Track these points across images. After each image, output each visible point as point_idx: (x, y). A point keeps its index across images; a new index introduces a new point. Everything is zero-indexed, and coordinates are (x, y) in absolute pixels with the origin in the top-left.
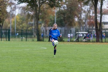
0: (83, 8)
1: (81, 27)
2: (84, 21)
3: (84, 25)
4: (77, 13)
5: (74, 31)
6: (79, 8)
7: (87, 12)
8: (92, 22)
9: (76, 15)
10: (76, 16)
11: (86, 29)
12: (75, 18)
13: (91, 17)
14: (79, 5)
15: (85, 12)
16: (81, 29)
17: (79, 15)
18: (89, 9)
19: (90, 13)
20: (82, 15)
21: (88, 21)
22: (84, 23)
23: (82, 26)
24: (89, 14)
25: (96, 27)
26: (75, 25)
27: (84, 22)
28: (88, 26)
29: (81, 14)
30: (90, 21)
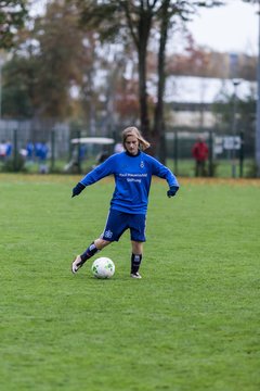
0: (101, 52)
1: (93, 121)
2: (102, 98)
3: (104, 113)
4: (75, 70)
5: (67, 134)
6: (84, 53)
7: (115, 66)
8: (133, 102)
9: (72, 77)
10: (72, 82)
11: (109, 127)
12: (70, 86)
13: (129, 86)
14: (86, 42)
15: (105, 64)
16: (93, 129)
17: (85, 79)
18: (120, 57)
19: (124, 71)
20: (95, 74)
21: (119, 97)
22: (103, 106)
23: (96, 117)
24: (120, 74)
25: (145, 122)
26: (69, 112)
27: (102, 103)
28: (116, 117)
29: (90, 72)
30: (125, 100)
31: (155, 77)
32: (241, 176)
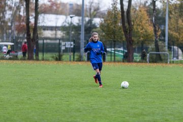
0: (9, 2)
1: (5, 35)
2: (9, 24)
3: (10, 31)
7: (15, 9)
8: (24, 26)
11: (12, 37)
13: (22, 18)
15: (10, 8)
16: (5, 38)
17: (1, 15)
18: (17, 4)
20: (6, 13)
21: (17, 24)
22: (10, 28)
23: (6, 33)
24: (18, 13)
25: (29, 35)
27: (9, 26)
28: (16, 33)
29: (4, 12)
30: (20, 25)
31: (34, 14)
32: (74, 60)
